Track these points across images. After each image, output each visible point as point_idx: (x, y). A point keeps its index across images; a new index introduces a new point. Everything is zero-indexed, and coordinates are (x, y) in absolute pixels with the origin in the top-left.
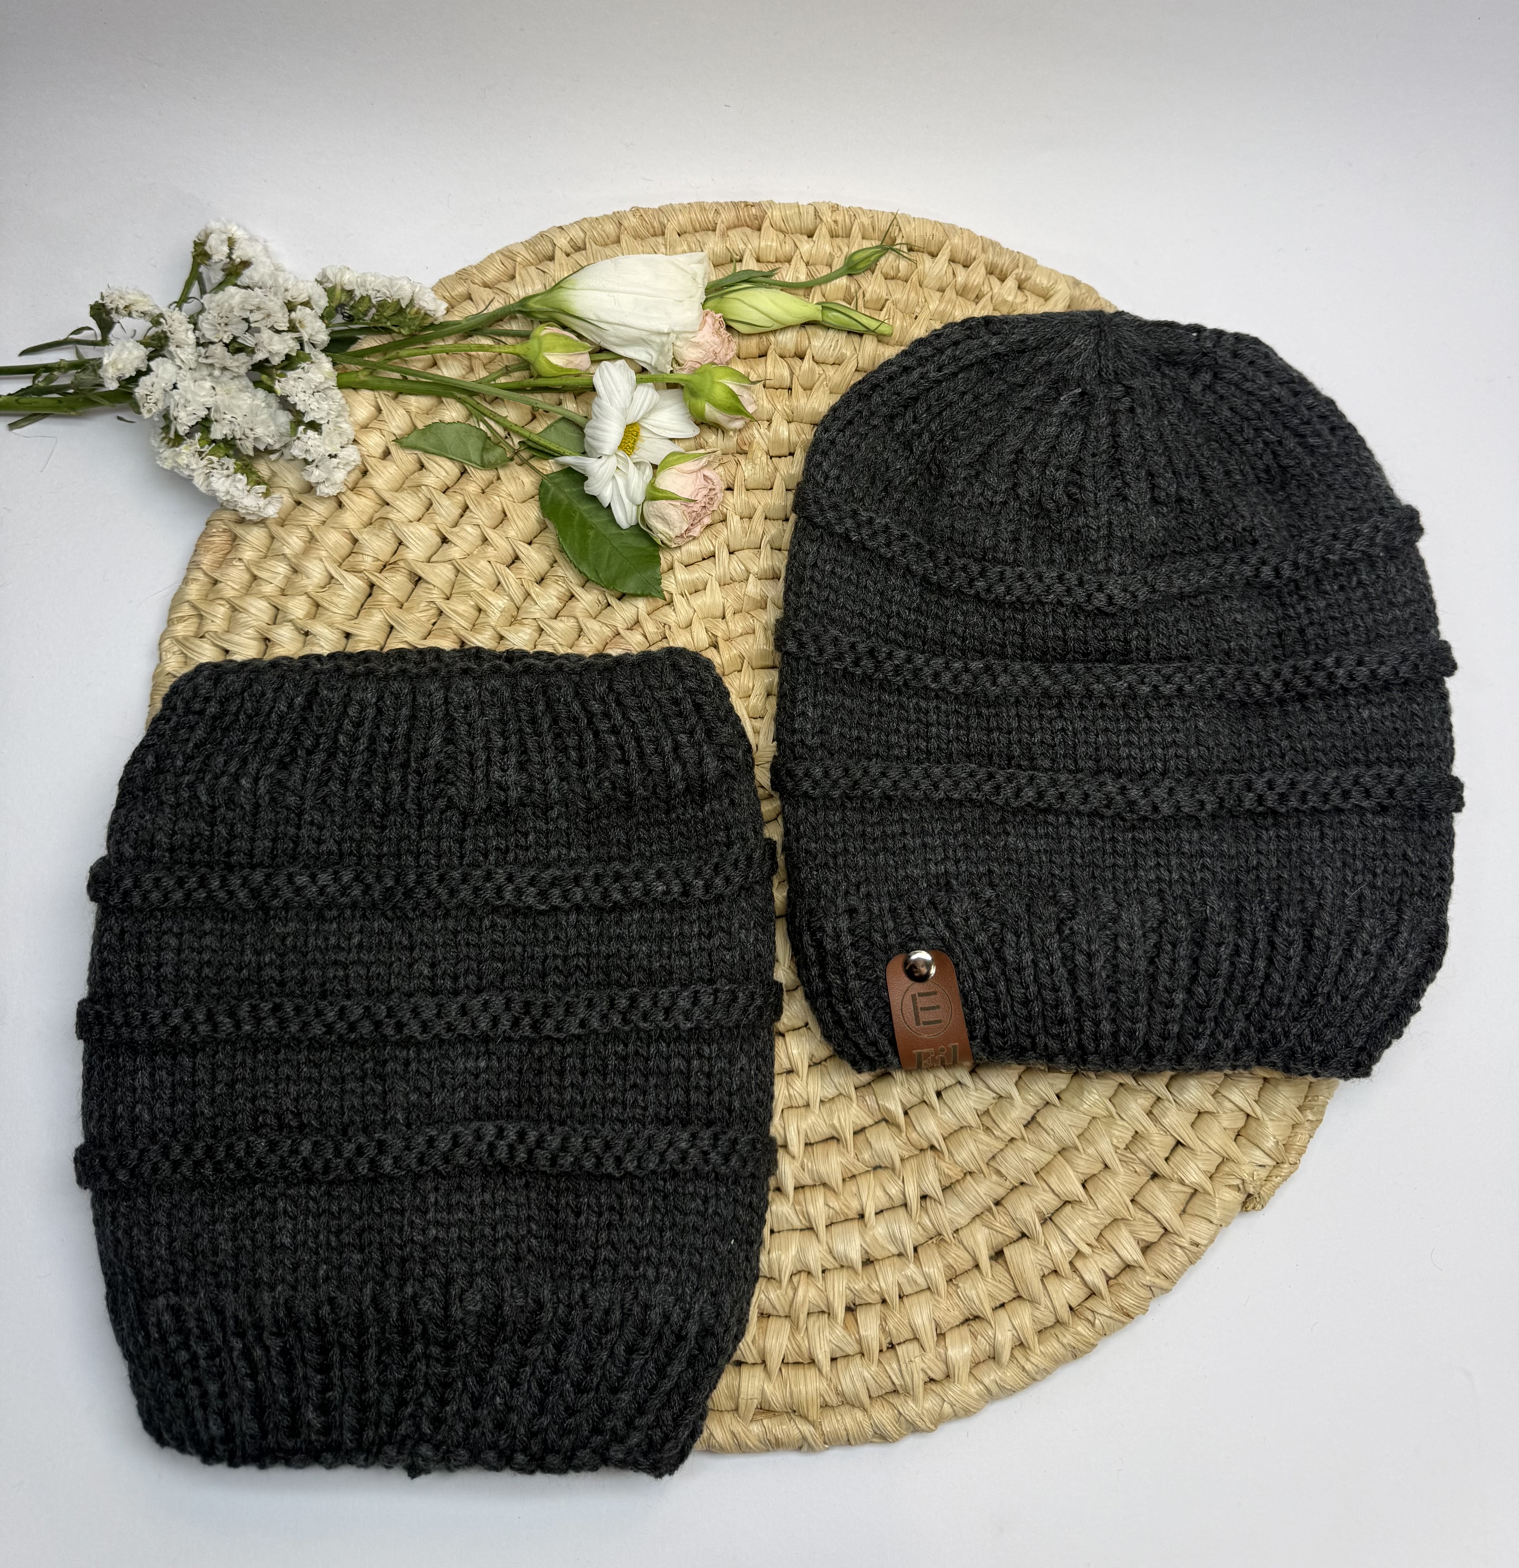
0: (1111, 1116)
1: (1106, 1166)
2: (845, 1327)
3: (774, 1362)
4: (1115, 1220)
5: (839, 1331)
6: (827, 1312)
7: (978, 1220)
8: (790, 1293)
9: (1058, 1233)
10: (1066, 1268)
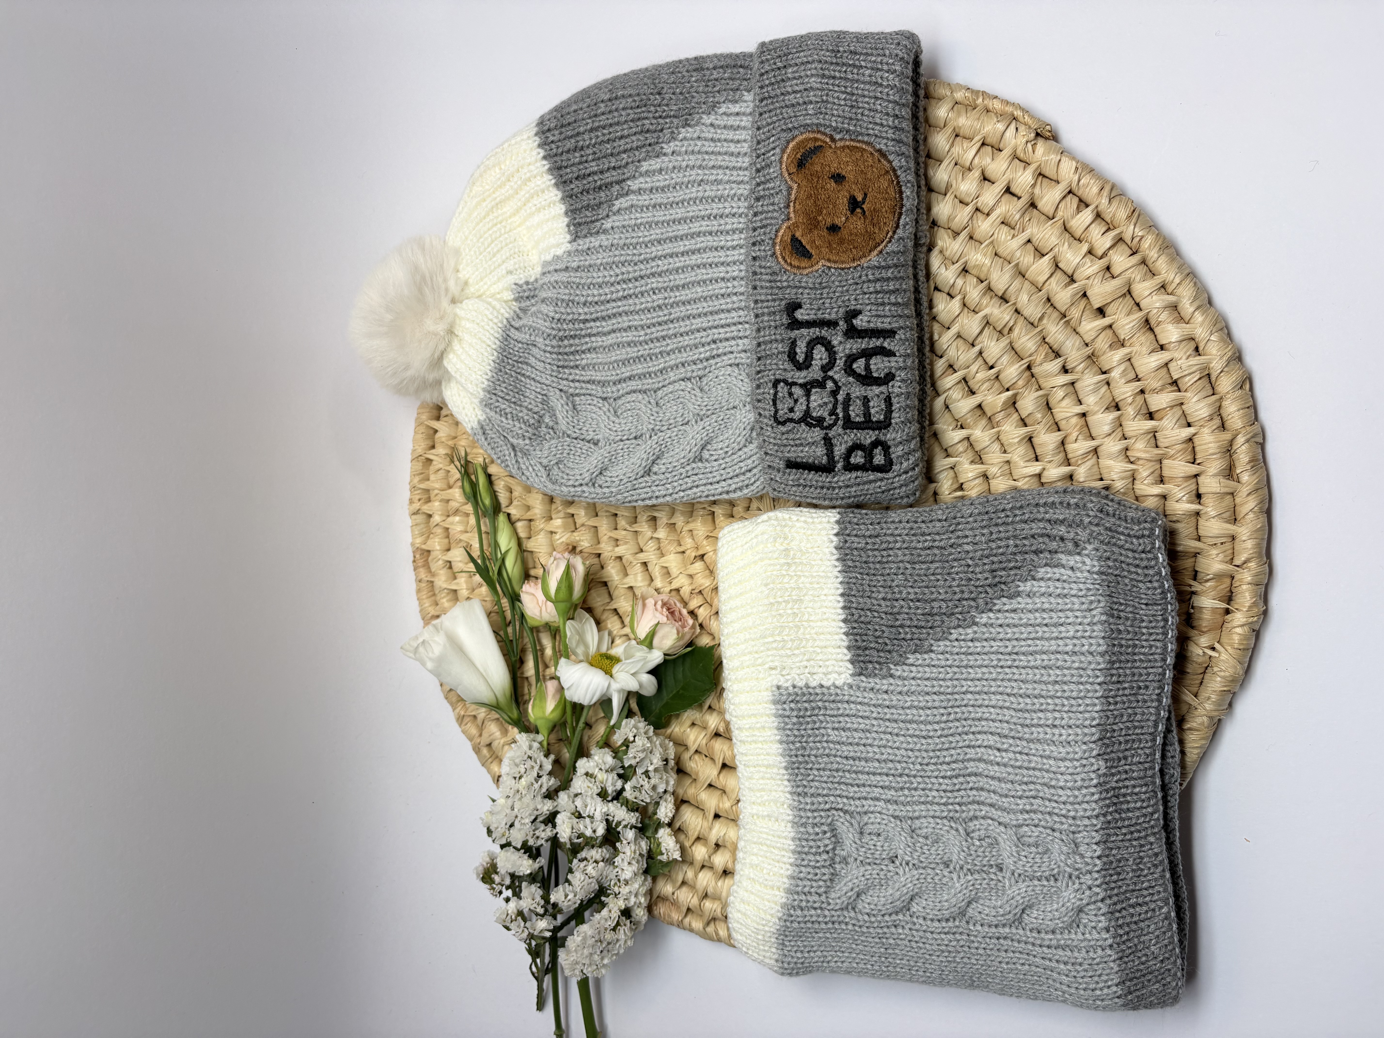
0: (992, 242)
2: (1162, 419)
3: (1194, 469)
4: (1066, 230)
5: (1166, 423)
6: (1154, 434)
7: (1077, 330)
8: (1141, 462)
9: (1078, 271)
10: (1104, 262)
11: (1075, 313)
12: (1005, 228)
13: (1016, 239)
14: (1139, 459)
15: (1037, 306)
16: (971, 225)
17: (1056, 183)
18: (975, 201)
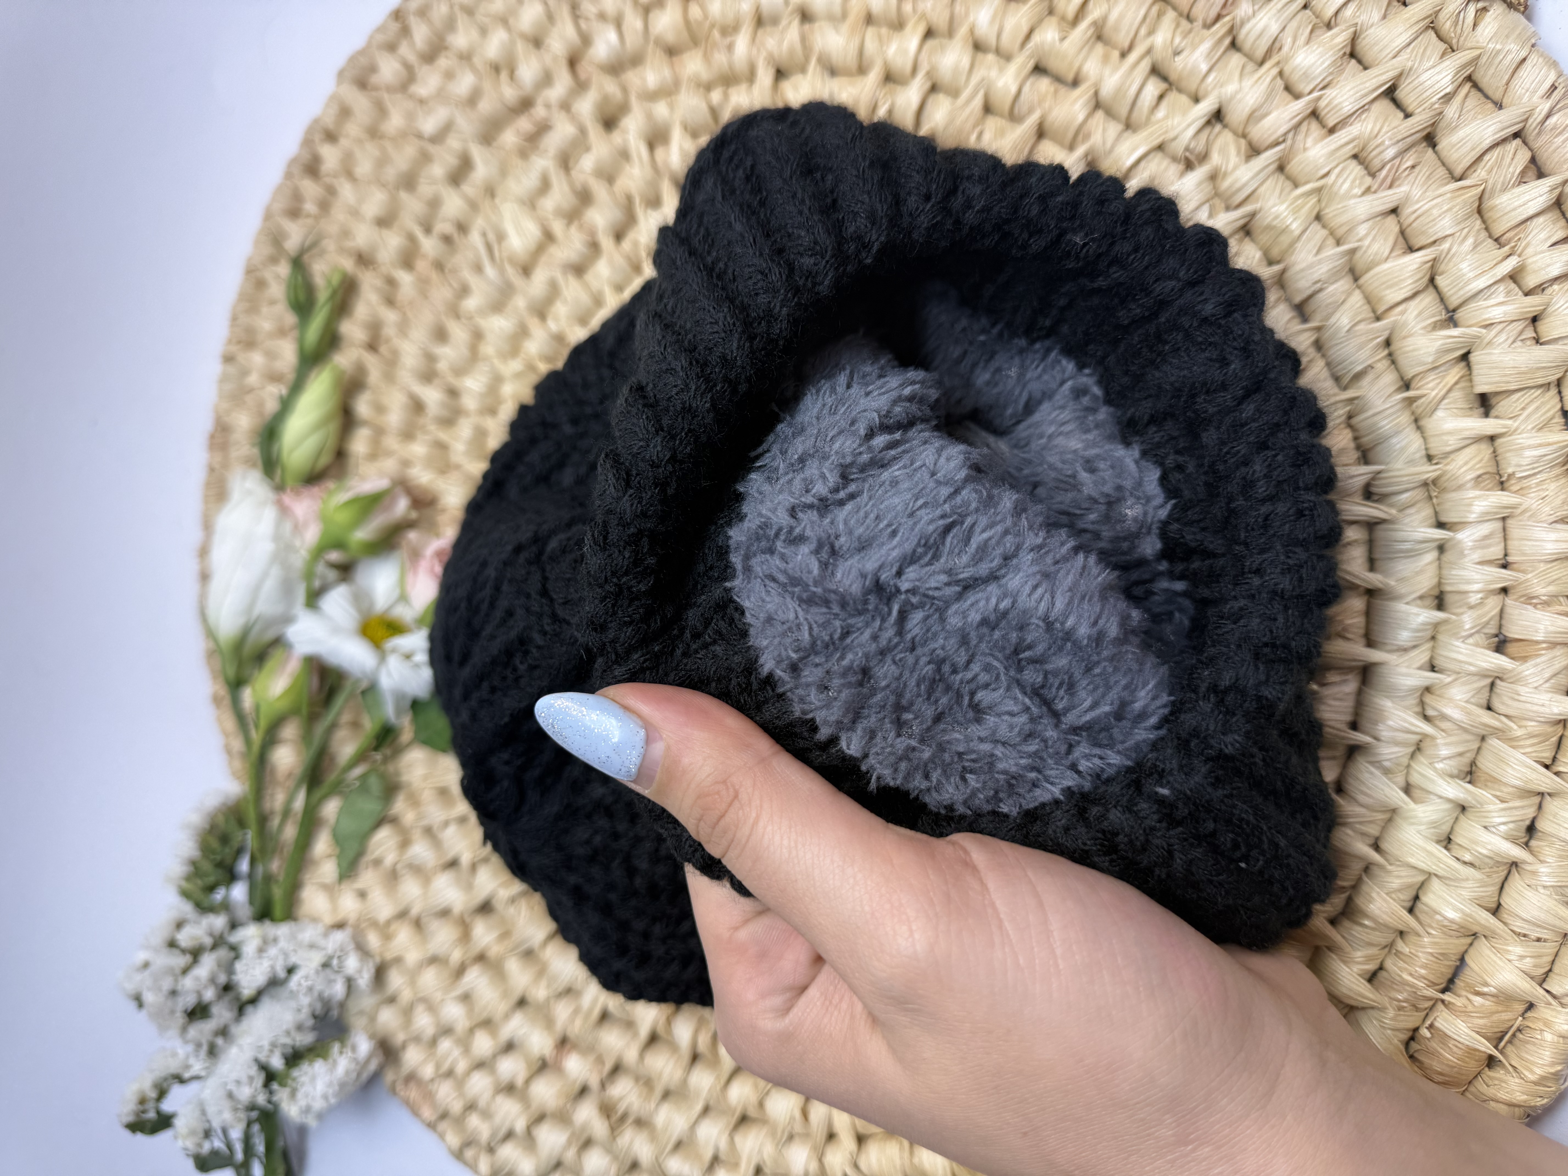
0: (1319, 190)
1: (1394, 211)
2: (1524, 659)
3: (1544, 780)
4: (1479, 211)
5: (1527, 671)
6: (1494, 681)
7: (1422, 423)
8: (1445, 725)
9: (1472, 305)
10: (1533, 303)
11: (1431, 388)
12: (1356, 169)
13: (1369, 198)
14: (1444, 717)
16: (1289, 142)
17: (1499, 106)
18: (1316, 94)
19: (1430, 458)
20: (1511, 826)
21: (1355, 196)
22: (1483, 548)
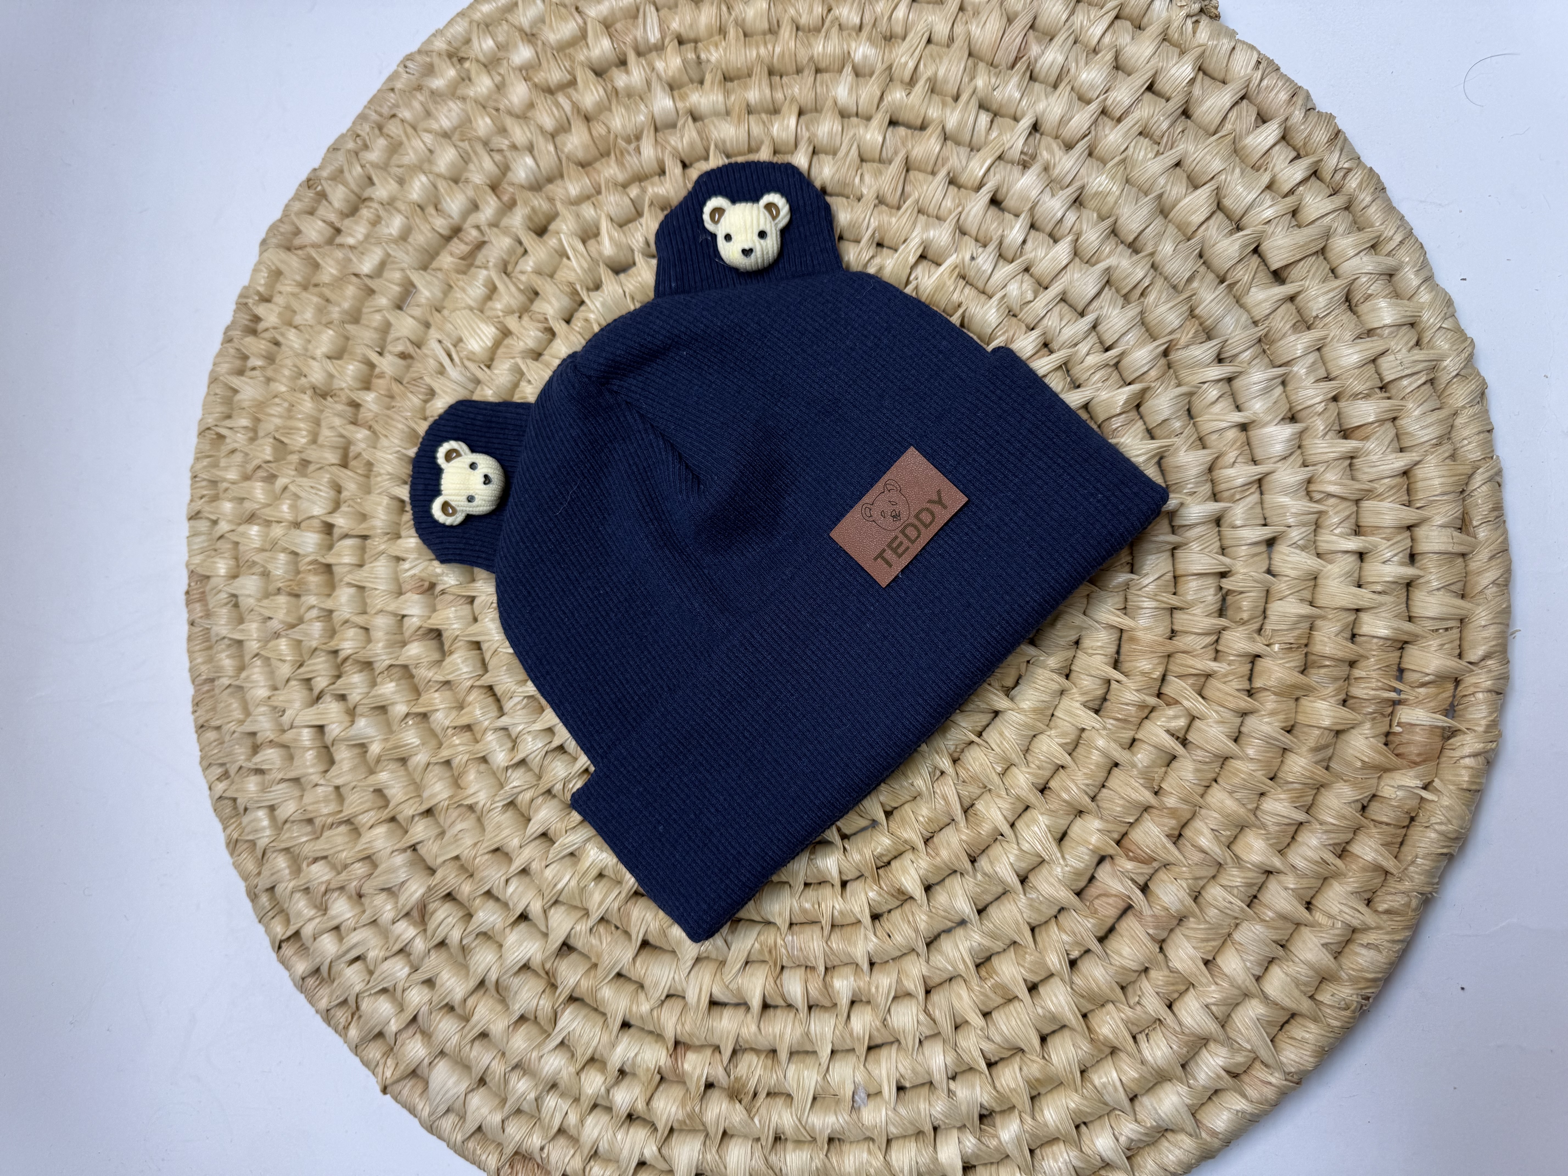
0: (1124, 161)
1: (1177, 164)
2: (1366, 438)
3: (1409, 515)
4: (1235, 151)
5: (1371, 445)
6: (1351, 460)
7: (1242, 300)
9: (1251, 212)
10: (1290, 202)
11: (1243, 274)
12: (1145, 141)
13: (1160, 158)
14: (1328, 496)
15: (1186, 258)
16: (1093, 133)
17: (1224, 82)
18: (1102, 97)
19: (1255, 323)
20: (1401, 555)
21: (1150, 159)
22: (1314, 371)
